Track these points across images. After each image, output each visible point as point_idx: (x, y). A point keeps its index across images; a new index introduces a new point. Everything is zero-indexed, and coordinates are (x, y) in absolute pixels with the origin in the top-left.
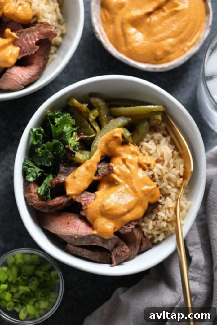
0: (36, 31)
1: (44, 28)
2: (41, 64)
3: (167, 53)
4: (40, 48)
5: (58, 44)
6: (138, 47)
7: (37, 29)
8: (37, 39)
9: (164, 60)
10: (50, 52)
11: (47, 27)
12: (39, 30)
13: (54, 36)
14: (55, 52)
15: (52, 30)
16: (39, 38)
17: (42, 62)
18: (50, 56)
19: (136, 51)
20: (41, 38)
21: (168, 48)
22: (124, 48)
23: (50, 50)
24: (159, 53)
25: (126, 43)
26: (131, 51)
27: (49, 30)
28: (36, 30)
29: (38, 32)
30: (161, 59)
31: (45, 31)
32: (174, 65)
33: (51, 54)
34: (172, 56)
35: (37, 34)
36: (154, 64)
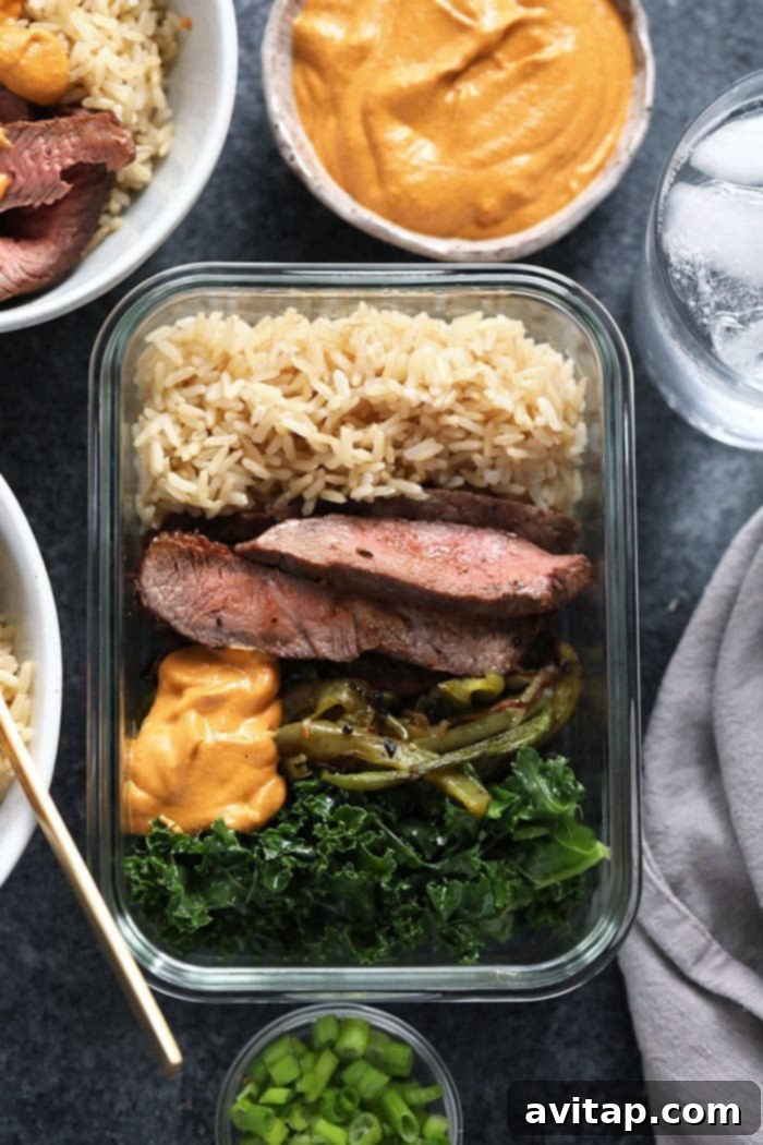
0: (72, 134)
1: (99, 128)
2: (69, 242)
3: (515, 202)
4: (73, 190)
5: (139, 187)
6: (419, 185)
7: (76, 128)
8: (70, 162)
9: (507, 224)
10: (105, 208)
11: (107, 129)
12: (79, 134)
13: (127, 159)
14: (123, 211)
15: (123, 141)
16: (74, 158)
17: (74, 235)
18: (104, 219)
19: (413, 201)
20: (81, 159)
21: (517, 186)
22: (375, 192)
23: (107, 200)
24: (489, 203)
25: (382, 174)
26: (398, 198)
27: (114, 138)
28: (71, 130)
29: (75, 139)
30: (496, 222)
31: (100, 138)
32: (537, 240)
33: (108, 212)
34: (531, 210)
35: (73, 146)
36: (473, 238)
